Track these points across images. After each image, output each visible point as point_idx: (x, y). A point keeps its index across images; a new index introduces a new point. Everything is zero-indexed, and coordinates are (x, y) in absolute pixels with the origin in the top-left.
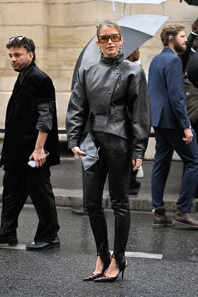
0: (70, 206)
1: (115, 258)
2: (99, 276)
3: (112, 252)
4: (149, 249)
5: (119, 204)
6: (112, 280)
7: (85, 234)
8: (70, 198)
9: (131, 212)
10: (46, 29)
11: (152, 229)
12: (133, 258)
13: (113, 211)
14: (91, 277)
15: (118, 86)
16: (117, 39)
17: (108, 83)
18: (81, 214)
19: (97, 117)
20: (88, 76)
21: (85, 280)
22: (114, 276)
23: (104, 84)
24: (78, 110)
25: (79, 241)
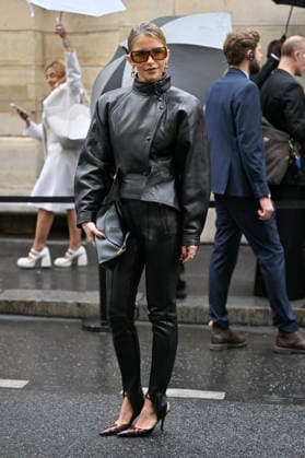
0: (79, 318)
1: (151, 399)
2: (125, 427)
3: (145, 390)
4: (204, 385)
5: (162, 313)
6: (146, 434)
7: (103, 361)
8: (79, 305)
9: (179, 325)
10: (39, 36)
11: (208, 353)
12: (178, 399)
13: (150, 324)
14: (113, 429)
15: (162, 128)
16: (161, 56)
17: (146, 123)
18: (96, 330)
19: (129, 176)
20: (114, 112)
21: (102, 435)
22: (149, 427)
23: (140, 124)
24: (95, 165)
25: (93, 373)
